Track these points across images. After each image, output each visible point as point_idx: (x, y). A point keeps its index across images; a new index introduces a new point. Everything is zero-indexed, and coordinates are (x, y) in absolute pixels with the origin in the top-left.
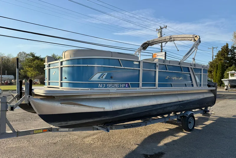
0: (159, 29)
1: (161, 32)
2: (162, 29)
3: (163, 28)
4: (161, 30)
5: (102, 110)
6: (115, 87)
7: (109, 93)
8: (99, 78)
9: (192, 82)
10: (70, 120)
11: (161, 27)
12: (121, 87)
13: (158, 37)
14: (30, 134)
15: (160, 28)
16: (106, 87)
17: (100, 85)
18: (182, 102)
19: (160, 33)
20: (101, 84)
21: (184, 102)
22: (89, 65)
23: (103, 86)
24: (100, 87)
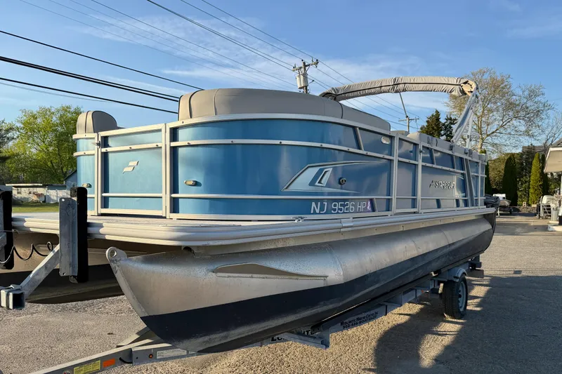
0: (301, 68)
1: (305, 75)
2: (307, 68)
3: (309, 65)
4: (305, 69)
5: (319, 284)
6: (349, 211)
7: (339, 231)
9: (466, 196)
10: (238, 324)
11: (304, 63)
12: (359, 211)
13: (299, 86)
15: (302, 65)
16: (329, 211)
17: (314, 204)
18: (453, 247)
19: (302, 77)
20: (316, 201)
22: (284, 142)
23: (322, 209)
24: (315, 213)
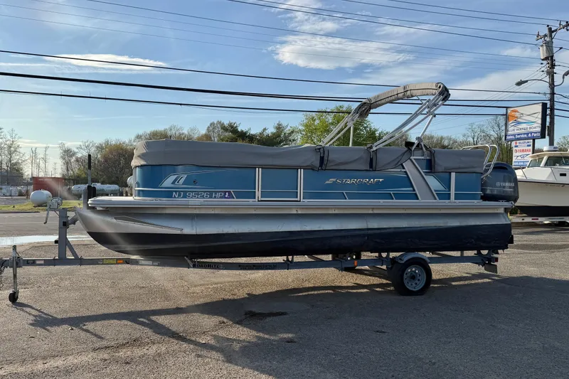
0: (545, 36)
2: (553, 34)
3: (556, 30)
4: (551, 36)
5: (178, 232)
6: (203, 197)
7: (187, 206)
8: (173, 183)
9: (414, 190)
11: (550, 29)
12: (215, 197)
14: (98, 264)
15: (547, 32)
16: (184, 197)
17: (174, 193)
18: (379, 231)
19: (545, 47)
20: (175, 191)
21: (382, 231)
23: (180, 195)
24: (175, 197)
